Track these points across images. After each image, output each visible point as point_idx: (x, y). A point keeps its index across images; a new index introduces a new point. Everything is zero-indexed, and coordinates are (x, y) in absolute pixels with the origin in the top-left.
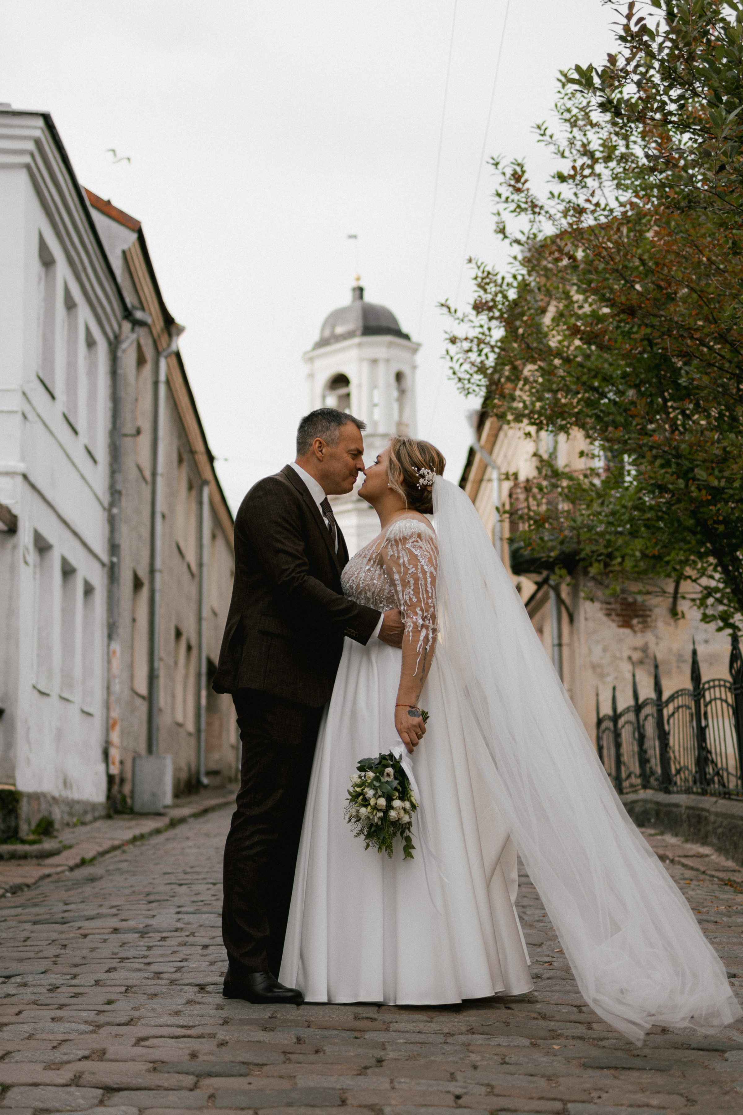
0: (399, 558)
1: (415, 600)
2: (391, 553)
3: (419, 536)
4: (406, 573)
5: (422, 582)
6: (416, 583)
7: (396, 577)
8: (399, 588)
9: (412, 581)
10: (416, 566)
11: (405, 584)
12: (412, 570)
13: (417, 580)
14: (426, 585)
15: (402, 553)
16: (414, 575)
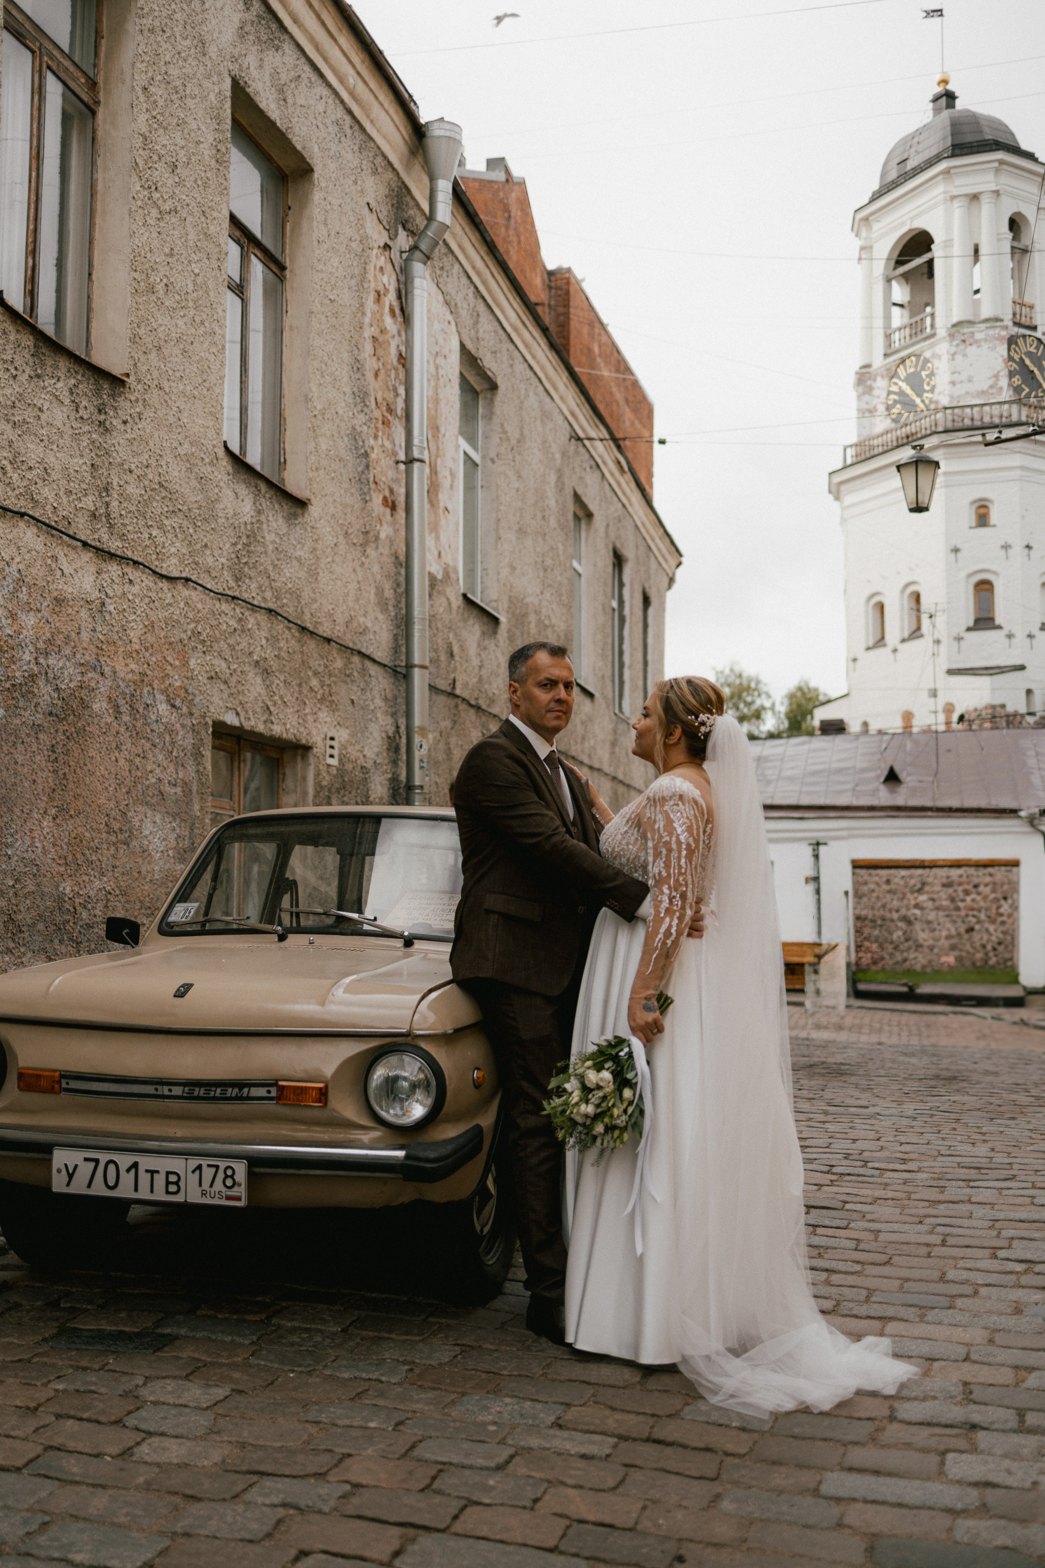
0: (655, 821)
1: (664, 874)
2: (648, 815)
3: (681, 797)
4: (659, 841)
5: (675, 854)
6: (668, 856)
7: (650, 844)
8: (651, 859)
9: (664, 852)
10: (670, 834)
11: (657, 854)
12: (667, 838)
13: (670, 850)
14: (679, 858)
15: (659, 817)
16: (667, 844)
